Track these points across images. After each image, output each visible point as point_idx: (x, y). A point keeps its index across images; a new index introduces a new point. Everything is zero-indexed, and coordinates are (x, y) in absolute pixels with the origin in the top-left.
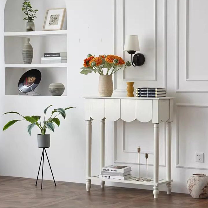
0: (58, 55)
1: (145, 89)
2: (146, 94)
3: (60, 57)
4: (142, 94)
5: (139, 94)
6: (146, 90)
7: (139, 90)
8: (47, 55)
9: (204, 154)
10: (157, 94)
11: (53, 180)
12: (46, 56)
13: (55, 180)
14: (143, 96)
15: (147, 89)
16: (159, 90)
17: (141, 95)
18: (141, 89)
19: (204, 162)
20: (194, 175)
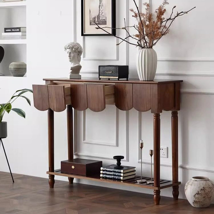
0: (19, 29)
3: (20, 32)
8: (8, 30)
9: (168, 148)
11: (10, 172)
12: (6, 30)
13: (12, 173)
19: (168, 157)
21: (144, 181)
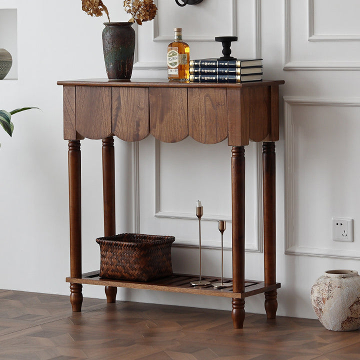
1: (213, 62)
2: (215, 74)
4: (203, 74)
5: (196, 74)
6: (214, 64)
7: (196, 64)
9: (353, 221)
10: (241, 75)
14: (206, 78)
15: (216, 62)
16: (244, 65)
17: (203, 78)
18: (202, 62)
19: (353, 241)
20: (328, 272)
21: (206, 283)
